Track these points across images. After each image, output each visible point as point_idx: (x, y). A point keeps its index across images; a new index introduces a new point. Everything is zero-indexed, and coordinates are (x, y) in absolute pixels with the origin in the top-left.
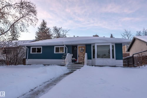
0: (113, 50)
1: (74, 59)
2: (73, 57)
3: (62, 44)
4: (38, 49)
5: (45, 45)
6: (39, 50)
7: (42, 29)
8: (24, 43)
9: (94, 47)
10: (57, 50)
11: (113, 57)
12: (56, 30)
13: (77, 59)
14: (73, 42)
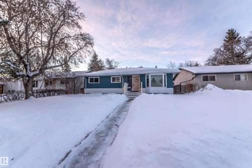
0: (165, 79)
1: (129, 87)
2: (128, 86)
3: (118, 74)
4: (95, 78)
5: (102, 75)
6: (97, 80)
7: (93, 61)
8: (82, 74)
9: (148, 76)
10: (114, 79)
11: (165, 86)
12: (109, 62)
13: (132, 87)
14: (129, 72)
